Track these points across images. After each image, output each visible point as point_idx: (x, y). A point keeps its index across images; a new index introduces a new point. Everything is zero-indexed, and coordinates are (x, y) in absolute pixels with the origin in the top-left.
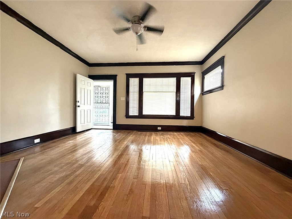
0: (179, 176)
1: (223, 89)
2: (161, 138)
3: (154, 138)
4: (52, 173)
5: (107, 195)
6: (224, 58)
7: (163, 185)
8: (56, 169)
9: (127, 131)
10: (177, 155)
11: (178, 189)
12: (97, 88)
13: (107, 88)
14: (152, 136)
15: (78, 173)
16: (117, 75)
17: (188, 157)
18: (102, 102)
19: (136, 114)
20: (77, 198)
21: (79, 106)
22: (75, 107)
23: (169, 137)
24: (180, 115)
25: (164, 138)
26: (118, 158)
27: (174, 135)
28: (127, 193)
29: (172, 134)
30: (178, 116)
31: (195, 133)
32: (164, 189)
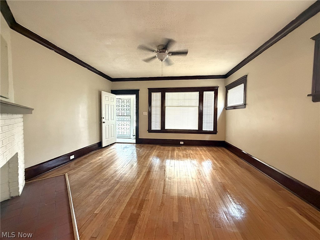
0: (200, 192)
1: (245, 108)
2: (183, 153)
3: (177, 154)
4: (96, 188)
5: (144, 206)
6: (246, 77)
7: (188, 199)
8: (98, 184)
9: (150, 145)
10: (199, 173)
11: (200, 203)
12: (118, 101)
13: (128, 101)
14: (175, 151)
15: (116, 188)
16: (139, 90)
17: (210, 175)
18: (123, 115)
19: (159, 128)
20: (123, 208)
21: (104, 122)
22: (101, 123)
23: (192, 152)
24: (203, 130)
25: (186, 153)
26: (147, 175)
27: (196, 150)
28: (160, 205)
29: (194, 150)
30: (200, 131)
31: (218, 148)
32: (188, 203)
